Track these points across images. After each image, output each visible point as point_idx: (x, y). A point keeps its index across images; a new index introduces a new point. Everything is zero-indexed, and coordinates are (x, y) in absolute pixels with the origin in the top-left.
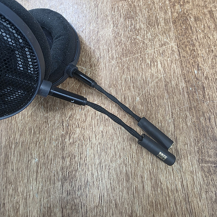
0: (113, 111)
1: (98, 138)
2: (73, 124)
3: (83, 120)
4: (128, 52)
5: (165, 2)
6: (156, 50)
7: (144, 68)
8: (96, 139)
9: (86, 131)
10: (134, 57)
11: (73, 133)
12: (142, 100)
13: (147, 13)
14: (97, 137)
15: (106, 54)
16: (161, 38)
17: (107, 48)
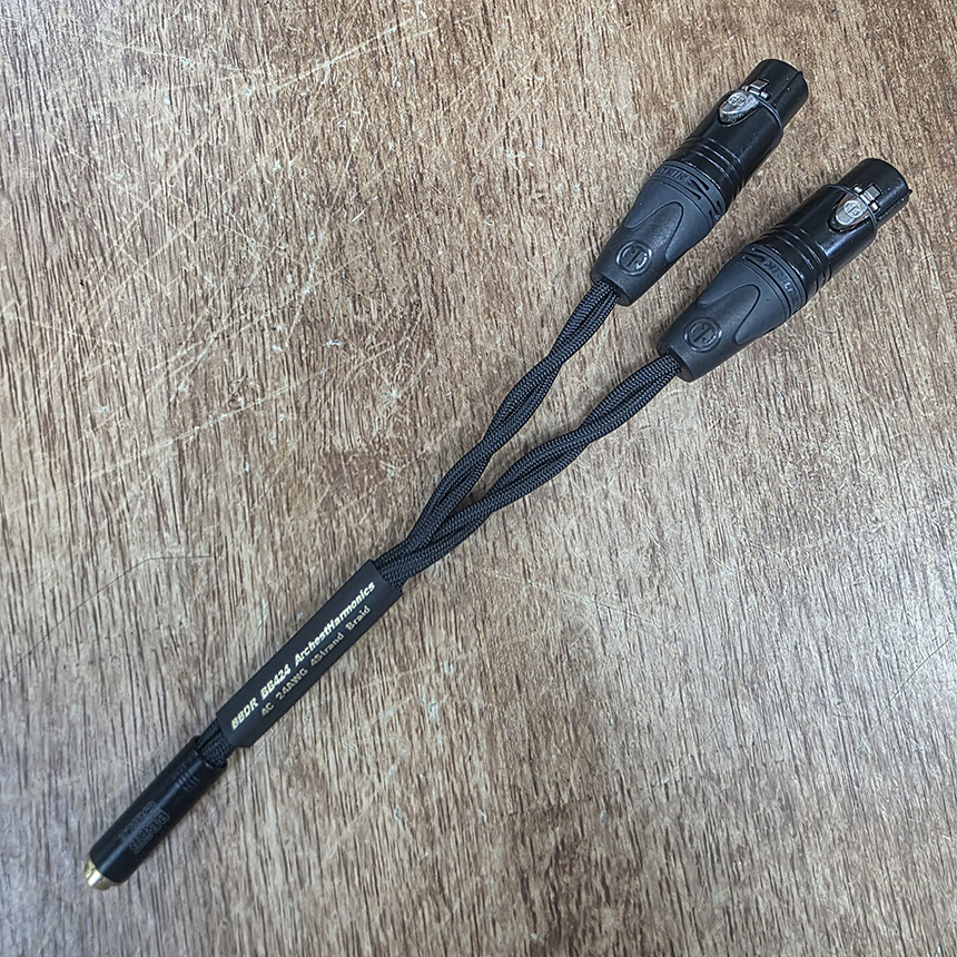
0: (762, 809)
1: (710, 943)
2: (580, 885)
3: (625, 865)
4: (790, 520)
5: (924, 281)
6: (911, 511)
7: (871, 599)
8: (704, 945)
9: (652, 917)
10: (822, 549)
11: (584, 932)
12: (884, 751)
13: (851, 330)
14: (708, 936)
15: (686, 530)
16: (928, 458)
17: (690, 499)
